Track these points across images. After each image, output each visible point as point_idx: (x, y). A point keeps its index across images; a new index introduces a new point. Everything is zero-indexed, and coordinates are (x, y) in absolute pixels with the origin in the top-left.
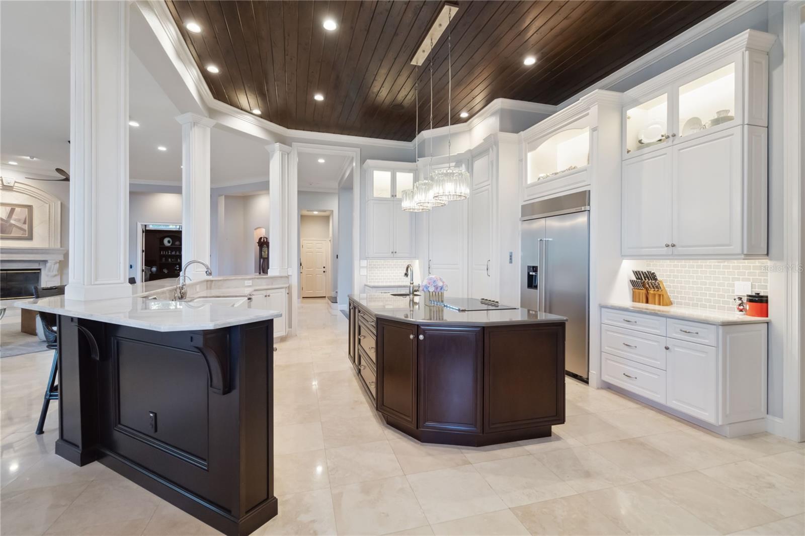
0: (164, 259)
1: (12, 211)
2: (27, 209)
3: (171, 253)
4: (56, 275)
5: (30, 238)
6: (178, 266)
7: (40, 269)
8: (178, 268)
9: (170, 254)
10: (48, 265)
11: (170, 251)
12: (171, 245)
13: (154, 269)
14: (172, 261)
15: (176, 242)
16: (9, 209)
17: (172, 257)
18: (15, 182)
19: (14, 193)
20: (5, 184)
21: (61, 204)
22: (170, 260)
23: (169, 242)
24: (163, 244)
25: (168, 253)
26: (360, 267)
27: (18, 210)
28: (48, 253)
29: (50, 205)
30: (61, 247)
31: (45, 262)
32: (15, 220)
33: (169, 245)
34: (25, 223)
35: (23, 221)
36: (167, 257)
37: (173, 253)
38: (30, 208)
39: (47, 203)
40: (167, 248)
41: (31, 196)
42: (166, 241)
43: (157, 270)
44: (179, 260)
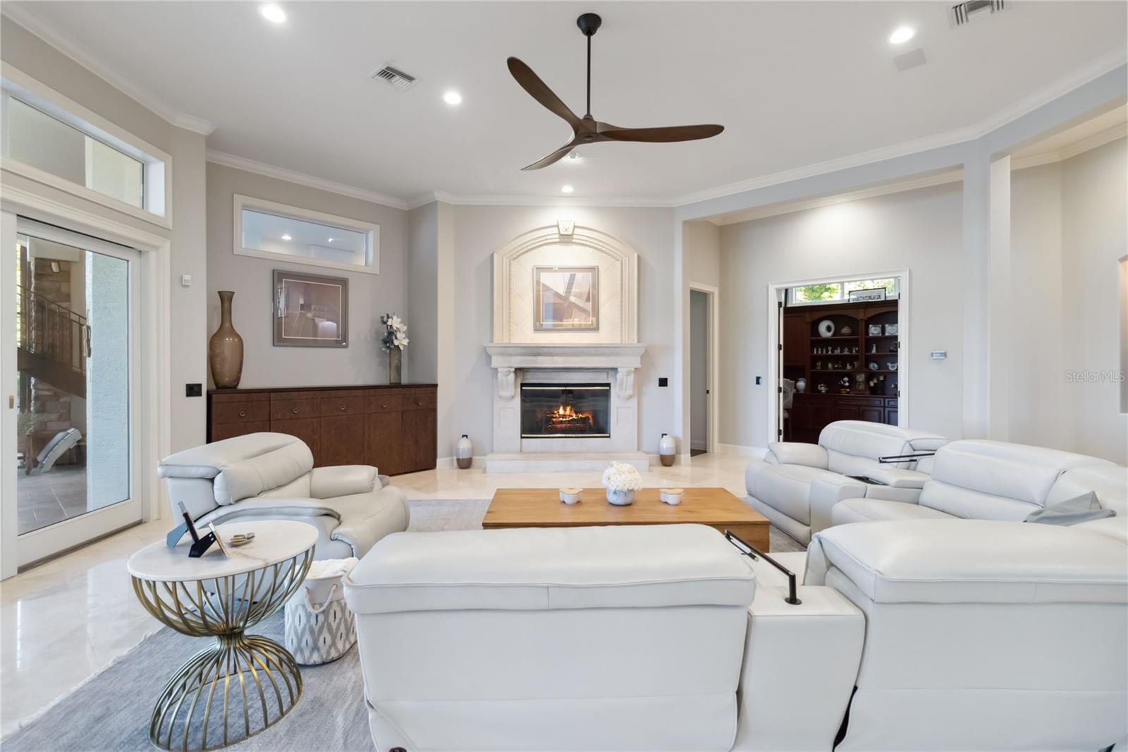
0: (819, 364)
1: (572, 278)
2: (590, 274)
3: (833, 351)
4: (630, 397)
5: (595, 328)
6: (846, 379)
7: (608, 385)
8: (847, 384)
9: (830, 353)
10: (619, 376)
11: (830, 348)
12: (834, 335)
13: (801, 384)
14: (834, 368)
15: (843, 327)
16: (567, 275)
17: (834, 359)
18: (575, 227)
19: (574, 247)
20: (562, 233)
21: (638, 257)
22: (830, 366)
23: (829, 329)
24: (818, 334)
25: (827, 351)
27: (579, 276)
28: (617, 355)
29: (622, 263)
30: (639, 342)
31: (615, 370)
32: (575, 296)
33: (829, 334)
34: (588, 300)
35: (585, 298)
36: (826, 359)
37: (838, 352)
38: (594, 270)
39: (617, 260)
40: (826, 342)
41: (598, 249)
42: (823, 327)
43: (806, 385)
44: (849, 367)
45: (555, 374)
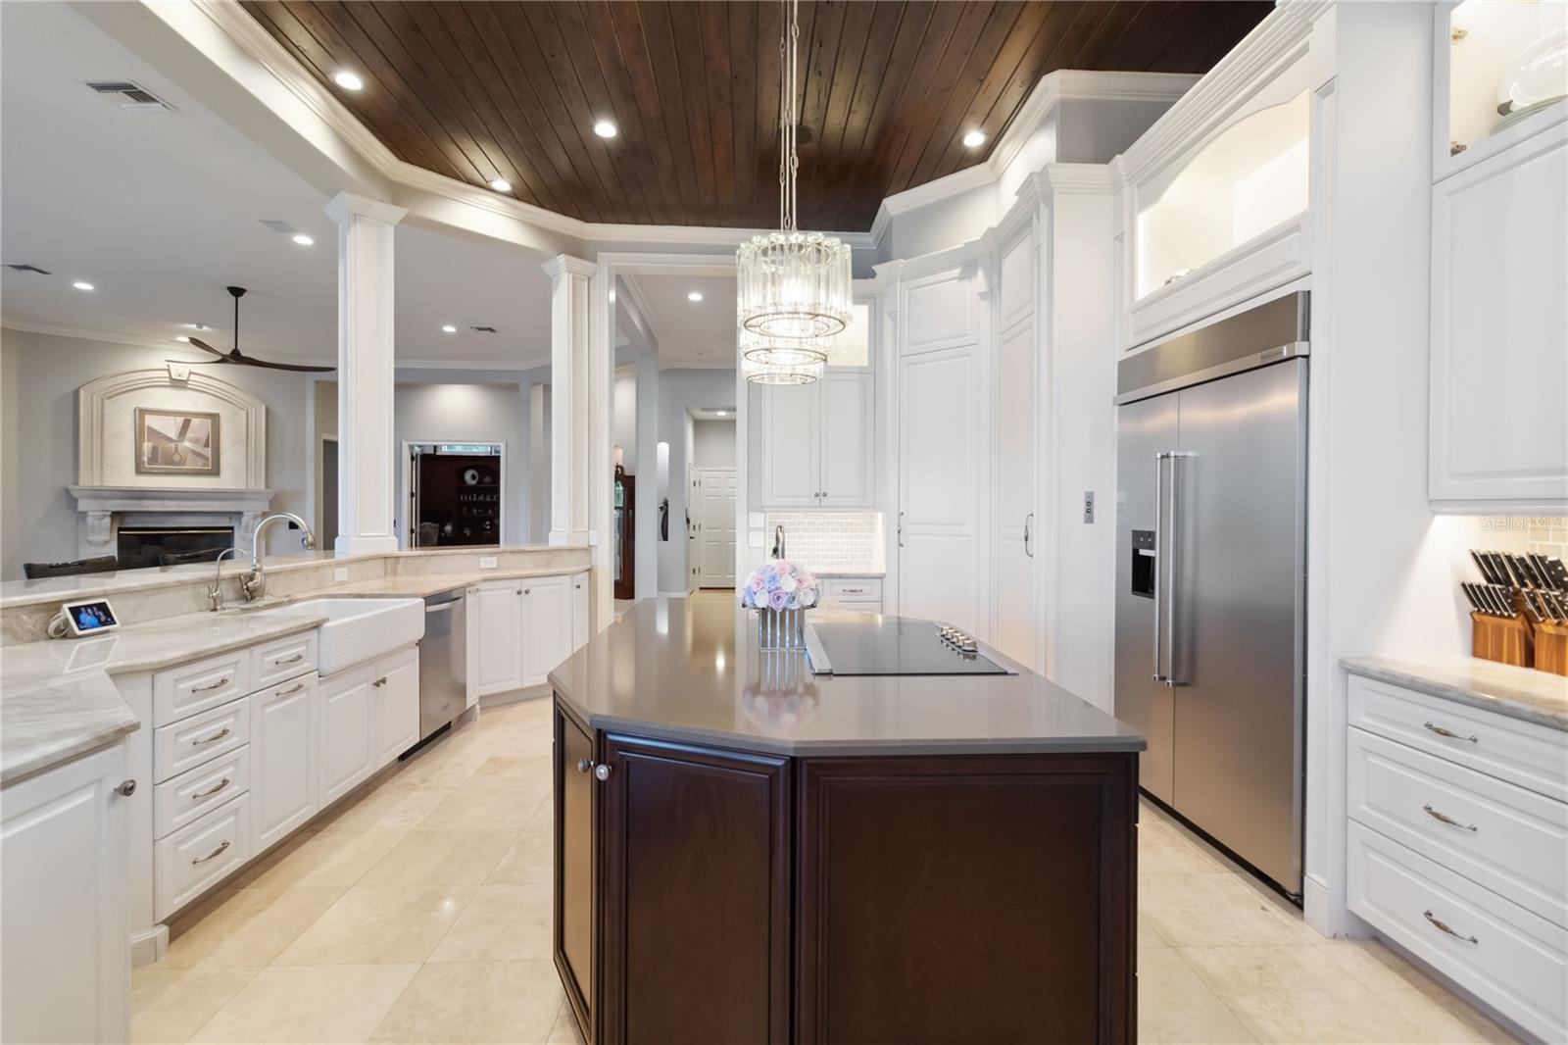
0: (465, 509)
1: (186, 425)
2: (210, 421)
3: (477, 498)
5: (215, 471)
6: (488, 523)
7: (232, 528)
8: (488, 527)
9: (475, 499)
10: (244, 519)
11: (475, 495)
12: (478, 483)
13: (448, 528)
14: (479, 513)
15: (485, 476)
16: (180, 420)
17: (478, 505)
18: (190, 373)
19: (189, 392)
20: (174, 377)
21: (267, 409)
22: (475, 511)
23: (473, 477)
24: (464, 482)
25: (472, 498)
26: (750, 529)
27: (195, 422)
28: (244, 499)
29: (247, 413)
30: (267, 487)
31: (240, 514)
32: (191, 441)
33: (474, 482)
34: (207, 445)
35: (203, 443)
36: (471, 505)
37: (481, 498)
38: (214, 418)
39: (243, 410)
40: (472, 489)
41: (220, 398)
42: (468, 476)
43: (453, 529)
44: (490, 512)
45: (165, 518)
